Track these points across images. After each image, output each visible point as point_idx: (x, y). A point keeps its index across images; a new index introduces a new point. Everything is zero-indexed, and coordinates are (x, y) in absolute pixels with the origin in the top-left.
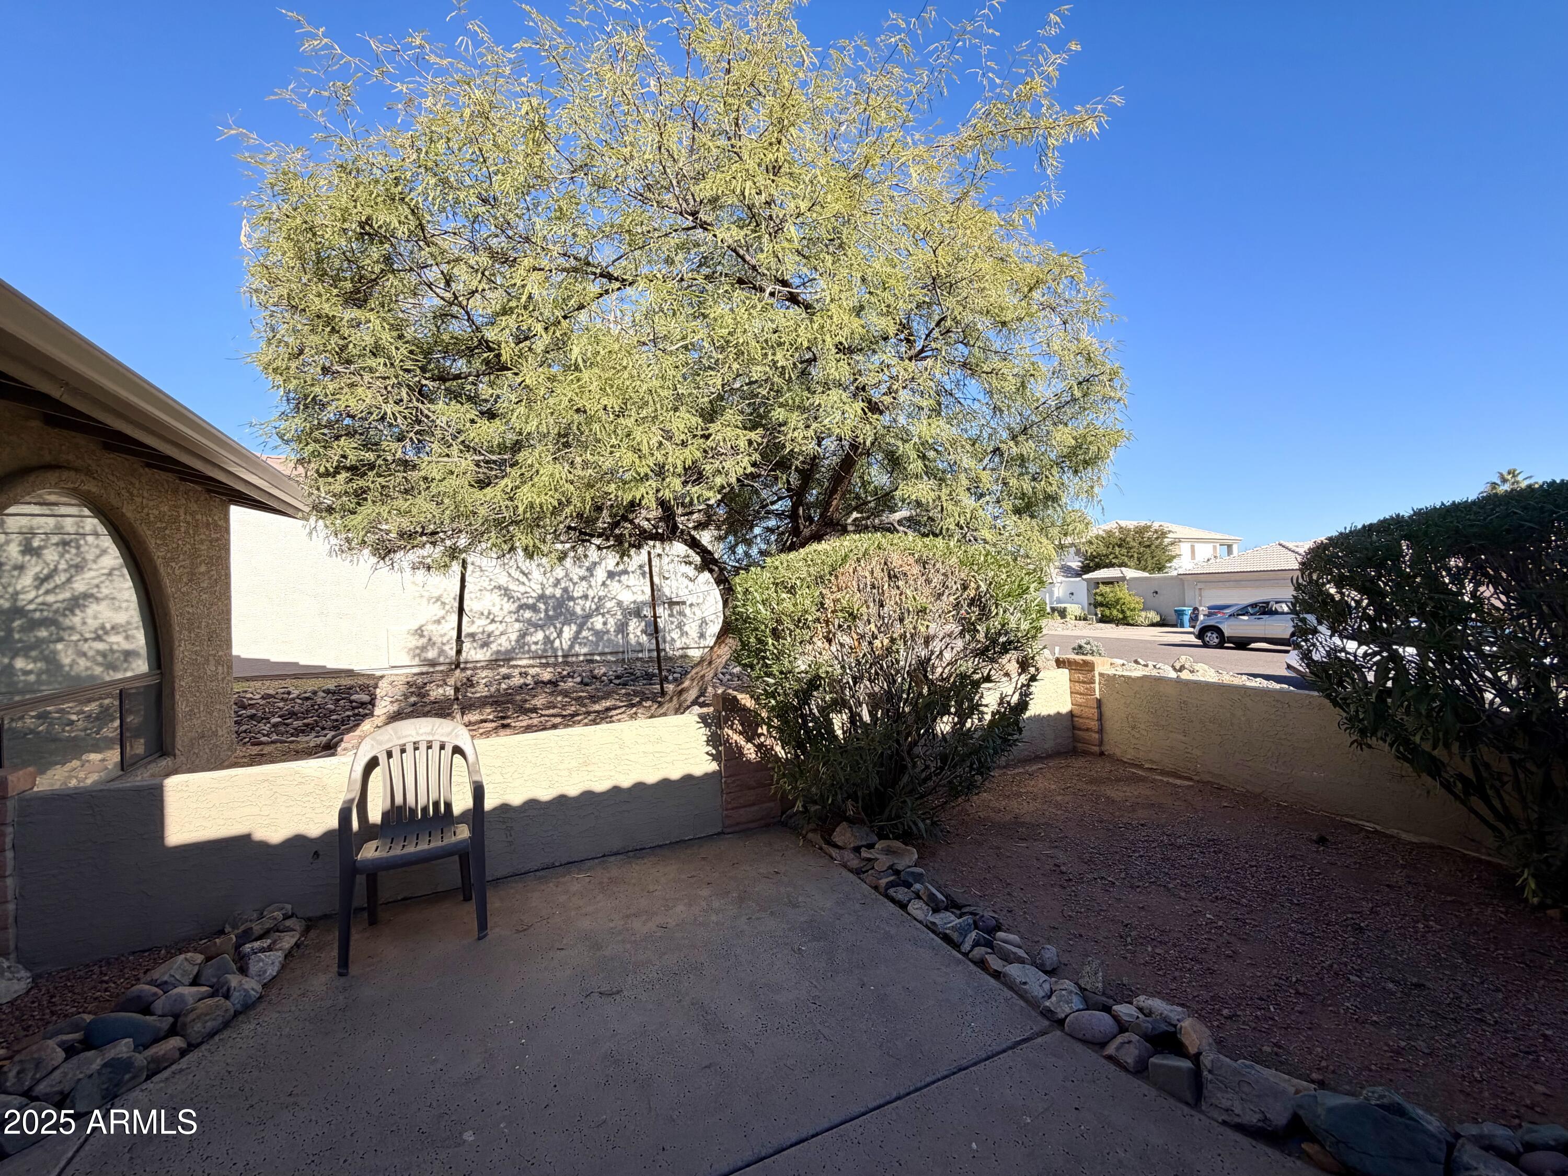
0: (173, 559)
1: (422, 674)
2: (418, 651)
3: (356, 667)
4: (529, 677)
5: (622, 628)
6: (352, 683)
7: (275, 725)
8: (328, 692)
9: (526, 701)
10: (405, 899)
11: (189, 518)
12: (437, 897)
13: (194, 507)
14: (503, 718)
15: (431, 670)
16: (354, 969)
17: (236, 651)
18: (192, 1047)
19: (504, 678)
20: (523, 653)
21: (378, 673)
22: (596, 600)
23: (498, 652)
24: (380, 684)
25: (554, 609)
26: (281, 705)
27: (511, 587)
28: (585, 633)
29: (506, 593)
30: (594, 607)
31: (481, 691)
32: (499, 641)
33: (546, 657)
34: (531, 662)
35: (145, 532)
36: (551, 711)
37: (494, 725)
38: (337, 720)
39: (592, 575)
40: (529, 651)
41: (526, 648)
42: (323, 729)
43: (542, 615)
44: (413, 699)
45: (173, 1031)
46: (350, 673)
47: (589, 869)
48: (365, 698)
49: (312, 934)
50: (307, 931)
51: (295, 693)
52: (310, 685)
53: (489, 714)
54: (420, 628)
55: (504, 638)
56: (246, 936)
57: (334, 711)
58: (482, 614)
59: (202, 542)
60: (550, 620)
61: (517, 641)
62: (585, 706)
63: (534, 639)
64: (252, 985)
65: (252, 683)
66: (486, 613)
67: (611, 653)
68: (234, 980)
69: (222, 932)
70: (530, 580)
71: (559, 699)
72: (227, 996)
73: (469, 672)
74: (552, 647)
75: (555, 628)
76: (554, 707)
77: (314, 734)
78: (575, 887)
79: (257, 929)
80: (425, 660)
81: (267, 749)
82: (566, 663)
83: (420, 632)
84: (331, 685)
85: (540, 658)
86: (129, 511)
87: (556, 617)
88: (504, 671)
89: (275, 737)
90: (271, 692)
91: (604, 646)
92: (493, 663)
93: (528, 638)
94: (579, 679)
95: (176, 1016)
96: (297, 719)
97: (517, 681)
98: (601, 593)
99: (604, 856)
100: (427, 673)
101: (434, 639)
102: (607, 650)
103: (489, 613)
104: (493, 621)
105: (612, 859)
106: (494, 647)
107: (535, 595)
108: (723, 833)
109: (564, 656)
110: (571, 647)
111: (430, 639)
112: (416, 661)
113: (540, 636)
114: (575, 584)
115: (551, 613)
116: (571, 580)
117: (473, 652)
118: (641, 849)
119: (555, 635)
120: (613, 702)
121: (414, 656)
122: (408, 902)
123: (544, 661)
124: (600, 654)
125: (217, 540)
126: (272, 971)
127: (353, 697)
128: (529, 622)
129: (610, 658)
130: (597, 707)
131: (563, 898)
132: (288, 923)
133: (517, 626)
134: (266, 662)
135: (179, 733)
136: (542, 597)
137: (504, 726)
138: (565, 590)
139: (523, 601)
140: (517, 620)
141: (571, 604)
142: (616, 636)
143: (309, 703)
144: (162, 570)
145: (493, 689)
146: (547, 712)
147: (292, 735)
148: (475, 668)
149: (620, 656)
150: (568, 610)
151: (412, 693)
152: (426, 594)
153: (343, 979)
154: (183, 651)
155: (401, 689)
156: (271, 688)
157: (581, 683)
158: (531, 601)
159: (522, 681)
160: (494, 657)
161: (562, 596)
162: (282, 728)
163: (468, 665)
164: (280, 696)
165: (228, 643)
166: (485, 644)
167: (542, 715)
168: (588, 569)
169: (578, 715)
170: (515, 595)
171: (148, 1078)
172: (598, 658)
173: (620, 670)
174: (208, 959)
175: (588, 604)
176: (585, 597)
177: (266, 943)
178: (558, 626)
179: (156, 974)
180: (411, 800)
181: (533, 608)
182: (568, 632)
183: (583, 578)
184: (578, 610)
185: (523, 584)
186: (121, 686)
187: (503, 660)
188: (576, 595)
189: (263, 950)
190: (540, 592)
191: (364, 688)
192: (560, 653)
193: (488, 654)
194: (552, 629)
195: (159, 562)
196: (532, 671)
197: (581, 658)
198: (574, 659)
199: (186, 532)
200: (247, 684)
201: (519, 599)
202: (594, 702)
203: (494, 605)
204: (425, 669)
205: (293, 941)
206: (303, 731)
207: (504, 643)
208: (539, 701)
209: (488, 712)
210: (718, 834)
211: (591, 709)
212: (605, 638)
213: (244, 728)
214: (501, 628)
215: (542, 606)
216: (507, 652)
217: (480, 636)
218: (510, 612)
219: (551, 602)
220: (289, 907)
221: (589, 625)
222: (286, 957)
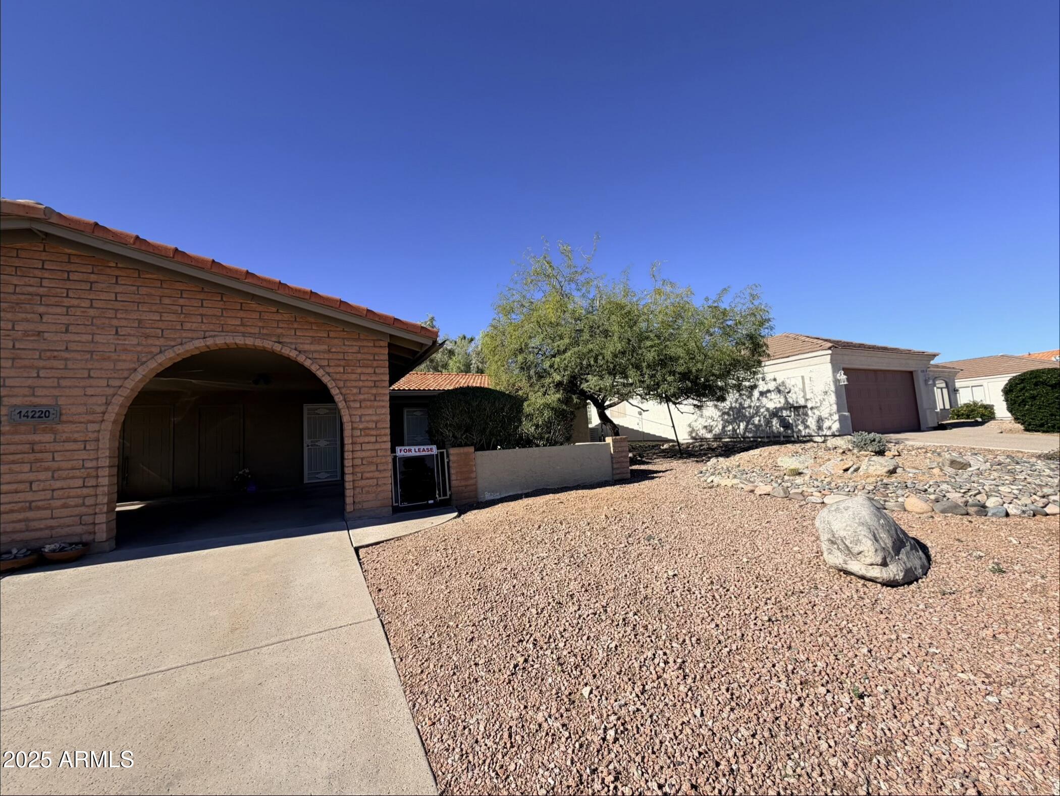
2: (690, 433)
5: (768, 423)
20: (725, 436)
22: (755, 408)
25: (737, 414)
28: (750, 426)
30: (754, 412)
34: (729, 440)
41: (726, 433)
43: (731, 417)
55: (717, 428)
60: (735, 419)
61: (722, 429)
63: (729, 429)
85: (731, 435)
87: (738, 418)
92: (715, 437)
93: (726, 428)
98: (758, 404)
100: (691, 442)
106: (714, 432)
110: (744, 433)
112: (690, 437)
113: (731, 427)
114: (745, 400)
115: (735, 416)
116: (743, 398)
119: (737, 427)
128: (727, 420)
133: (722, 422)
136: (731, 408)
141: (744, 411)
150: (742, 414)
158: (727, 410)
166: (711, 431)
175: (751, 410)
176: (750, 407)
178: (738, 422)
181: (728, 414)
182: (742, 426)
184: (747, 414)
187: (718, 436)
188: (745, 406)
193: (712, 434)
194: (736, 424)
214: (717, 423)
215: (731, 413)
216: (719, 433)
217: (709, 427)
218: (719, 416)
219: (735, 410)
221: (752, 421)
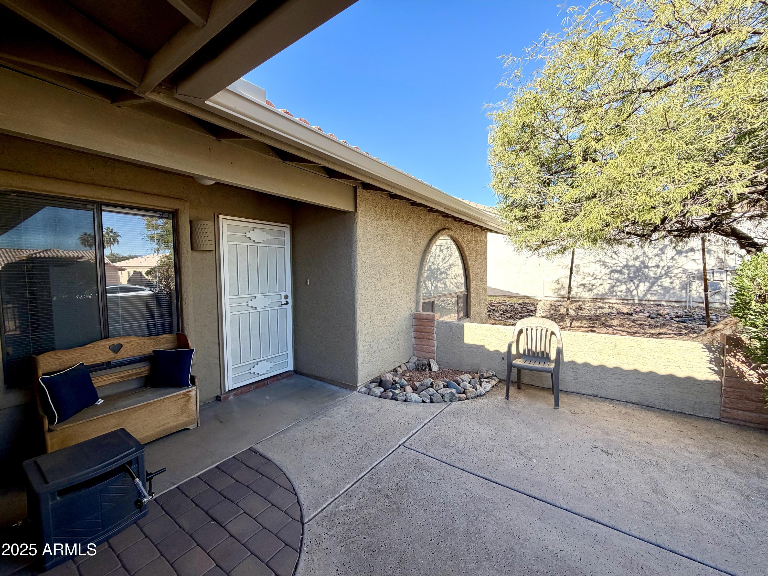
0: (471, 253)
1: (558, 301)
2: (556, 291)
3: (530, 295)
4: (614, 309)
5: (686, 286)
6: (528, 302)
7: (501, 314)
8: (519, 304)
9: (607, 321)
10: (531, 385)
11: (475, 239)
12: (543, 389)
13: (477, 235)
14: (592, 327)
15: (562, 300)
16: (510, 399)
17: (489, 285)
18: (466, 399)
19: (599, 308)
20: (612, 296)
21: (539, 299)
22: (665, 268)
23: (598, 294)
24: (539, 304)
25: (634, 273)
26: (503, 307)
27: (607, 261)
28: (655, 288)
29: (604, 264)
30: (663, 272)
31: (586, 313)
32: (598, 289)
33: (627, 299)
34: (617, 301)
35: (464, 245)
36: (621, 329)
37: (587, 329)
38: (522, 316)
39: (663, 253)
40: (616, 295)
41: (614, 293)
42: (517, 318)
43: (626, 276)
44: (552, 312)
45: (464, 393)
46: (528, 298)
47: (616, 404)
48: (533, 309)
49: (500, 384)
50: (499, 382)
51: (508, 303)
52: (513, 301)
53: (585, 324)
54: (558, 280)
55: (601, 287)
56: (482, 376)
57: (521, 312)
58: (589, 274)
59: (479, 247)
60: (631, 279)
61: (609, 289)
62: (644, 329)
63: (620, 289)
64: (483, 391)
65: (495, 297)
66: (591, 274)
67: (675, 302)
68: (478, 387)
69: (477, 373)
70: (619, 257)
71: (628, 323)
72: (476, 390)
73: (580, 303)
74: (631, 295)
75: (634, 283)
76: (624, 327)
77: (513, 320)
78: (606, 408)
79: (485, 375)
80: (560, 295)
81: (498, 322)
82: (640, 304)
83: (558, 282)
84: (520, 301)
85: (623, 299)
86: (460, 240)
87: (635, 278)
88: (600, 304)
89: (500, 318)
90: (500, 302)
91: (670, 297)
92: (595, 300)
93: (616, 289)
94: (647, 314)
95: (465, 390)
96: (508, 313)
97: (607, 311)
98: (670, 264)
99: (627, 402)
100: (560, 301)
101: (564, 286)
102: (672, 299)
103: (593, 274)
104: (595, 278)
105: (631, 405)
106: (595, 291)
107: (622, 265)
108: (720, 420)
109: (639, 300)
110: (645, 295)
111: (562, 286)
112: (556, 295)
113: (623, 287)
114: (650, 259)
115: (632, 275)
116: (647, 256)
117: (583, 293)
118: (651, 407)
119: (634, 288)
120: (666, 330)
121: (555, 293)
122: (532, 386)
123: (625, 302)
124: (666, 301)
125: (484, 245)
126: (488, 389)
127: (528, 308)
128: (617, 280)
129: (674, 304)
130: (653, 331)
131: (597, 410)
132: (494, 377)
133: (609, 281)
134: (499, 290)
135: (472, 311)
136: (626, 266)
137: (592, 331)
138: (643, 262)
139: (613, 268)
140: (610, 278)
141: (646, 270)
142: (681, 291)
143: (512, 307)
144: (468, 258)
145: (592, 313)
146: (619, 328)
147: (506, 319)
148: (584, 301)
149: (683, 304)
150: (643, 274)
151: (552, 309)
152: (561, 264)
153: (507, 400)
154: (473, 285)
155: (547, 307)
156: (501, 300)
157: (649, 316)
158: (619, 268)
159: (610, 311)
160: (595, 297)
161: (640, 266)
162: (503, 316)
163: (581, 300)
164: (503, 304)
165: (486, 282)
166: (590, 290)
167: (615, 329)
168: (661, 250)
169: (639, 333)
170: (609, 265)
171: (458, 401)
172: (665, 304)
173: (680, 312)
174: (473, 378)
175: (659, 271)
176: (658, 266)
177: (487, 380)
178: (636, 283)
179: (461, 377)
180: (534, 349)
181: (620, 272)
182: (643, 287)
183: (657, 255)
184: (651, 274)
185: (615, 259)
186: (458, 294)
187: (600, 299)
188: (650, 265)
189: (486, 382)
190: (625, 263)
191: (533, 304)
192: (636, 298)
193: (592, 295)
194: (632, 284)
195: (467, 255)
196: (617, 306)
197: (652, 303)
198: (647, 302)
199: (475, 244)
200: (493, 298)
201: (611, 267)
202: (652, 328)
203: (596, 270)
204: (559, 299)
205: (495, 383)
206: (510, 318)
207: (601, 290)
208: (614, 322)
209: (585, 323)
210: (716, 419)
211: (648, 332)
212: (671, 292)
213: (491, 313)
214: (600, 282)
215: (626, 271)
216: (603, 295)
217: (588, 285)
218: (606, 274)
219: (632, 269)
220: (495, 373)
221: (659, 283)
222: (492, 387)
